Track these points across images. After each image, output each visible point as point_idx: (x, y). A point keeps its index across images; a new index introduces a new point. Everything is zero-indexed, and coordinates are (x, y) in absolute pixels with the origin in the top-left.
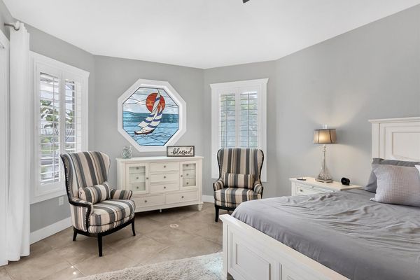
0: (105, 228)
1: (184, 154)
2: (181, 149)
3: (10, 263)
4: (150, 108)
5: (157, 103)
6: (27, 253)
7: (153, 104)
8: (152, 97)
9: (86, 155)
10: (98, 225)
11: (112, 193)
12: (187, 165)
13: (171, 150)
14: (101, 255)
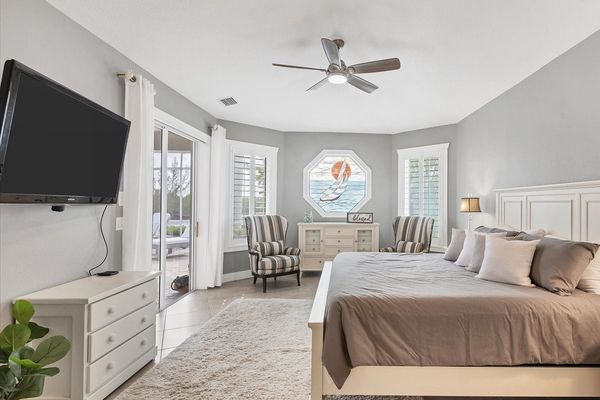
0: (269, 272)
1: (363, 221)
2: (361, 216)
3: (209, 288)
4: (336, 176)
5: (343, 170)
6: (219, 284)
7: (339, 171)
8: (338, 166)
9: (269, 218)
10: (263, 269)
11: (285, 251)
12: (364, 231)
13: (351, 217)
14: (265, 292)
